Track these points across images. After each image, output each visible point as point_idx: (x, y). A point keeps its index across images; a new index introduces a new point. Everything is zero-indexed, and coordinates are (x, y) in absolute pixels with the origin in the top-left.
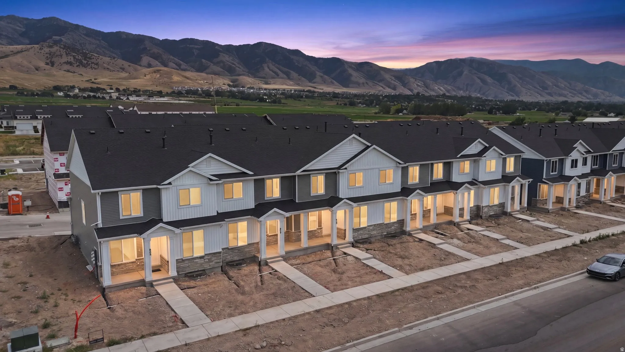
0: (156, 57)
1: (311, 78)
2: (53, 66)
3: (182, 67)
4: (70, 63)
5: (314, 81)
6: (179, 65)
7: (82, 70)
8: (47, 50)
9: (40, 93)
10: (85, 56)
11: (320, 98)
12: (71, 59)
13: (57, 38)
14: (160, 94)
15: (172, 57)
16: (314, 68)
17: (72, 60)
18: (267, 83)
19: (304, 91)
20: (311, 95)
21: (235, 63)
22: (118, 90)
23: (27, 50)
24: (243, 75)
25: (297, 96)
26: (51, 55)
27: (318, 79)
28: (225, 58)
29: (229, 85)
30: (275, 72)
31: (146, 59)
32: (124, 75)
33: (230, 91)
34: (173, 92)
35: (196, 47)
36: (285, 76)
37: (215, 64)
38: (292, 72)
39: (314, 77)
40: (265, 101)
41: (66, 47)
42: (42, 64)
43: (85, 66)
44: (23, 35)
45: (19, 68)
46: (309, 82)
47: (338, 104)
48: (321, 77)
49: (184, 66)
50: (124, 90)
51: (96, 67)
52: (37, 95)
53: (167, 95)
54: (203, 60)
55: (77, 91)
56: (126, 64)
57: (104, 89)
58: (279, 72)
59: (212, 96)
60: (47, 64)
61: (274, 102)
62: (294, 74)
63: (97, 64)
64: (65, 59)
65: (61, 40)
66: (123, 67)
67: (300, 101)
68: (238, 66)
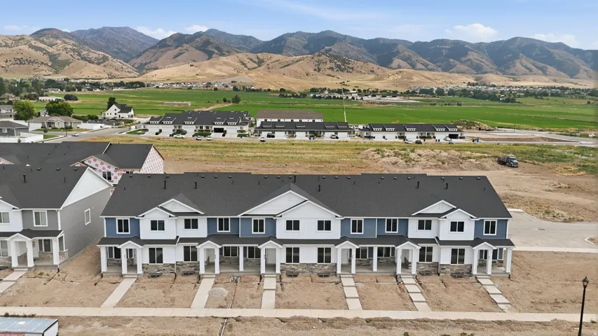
0: (407, 59)
1: (573, 73)
2: (319, 72)
3: (429, 67)
4: (331, 68)
5: (577, 76)
6: (426, 65)
7: (339, 74)
8: (316, 58)
9: (299, 94)
10: (344, 62)
11: (569, 96)
12: (333, 65)
13: (327, 48)
14: (395, 94)
15: (421, 58)
16: (578, 61)
17: (334, 66)
18: (515, 80)
19: (554, 88)
20: (561, 93)
21: (483, 61)
22: (359, 91)
23: (303, 59)
24: (491, 72)
25: (541, 94)
26: (319, 62)
27: (582, 74)
28: (473, 56)
29: (469, 84)
30: (528, 68)
31: (396, 62)
32: (372, 76)
33: (464, 90)
34: (408, 92)
35: (447, 47)
36: (540, 72)
37: (462, 63)
38: (549, 66)
39: (578, 72)
40: (498, 100)
41: (331, 56)
42: (311, 71)
43: (342, 70)
44: (306, 47)
45: (296, 75)
46: (571, 78)
47: (589, 103)
48: (586, 71)
49: (431, 65)
50: (365, 91)
51: (351, 70)
52: (297, 96)
53: (402, 94)
54: (451, 60)
55: (326, 92)
56: (375, 67)
57: (348, 90)
58: (534, 69)
59: (444, 95)
60: (315, 70)
61: (507, 101)
62: (551, 69)
63: (352, 68)
64: (329, 65)
65: (331, 49)
66: (372, 69)
67: (542, 99)
68: (487, 64)
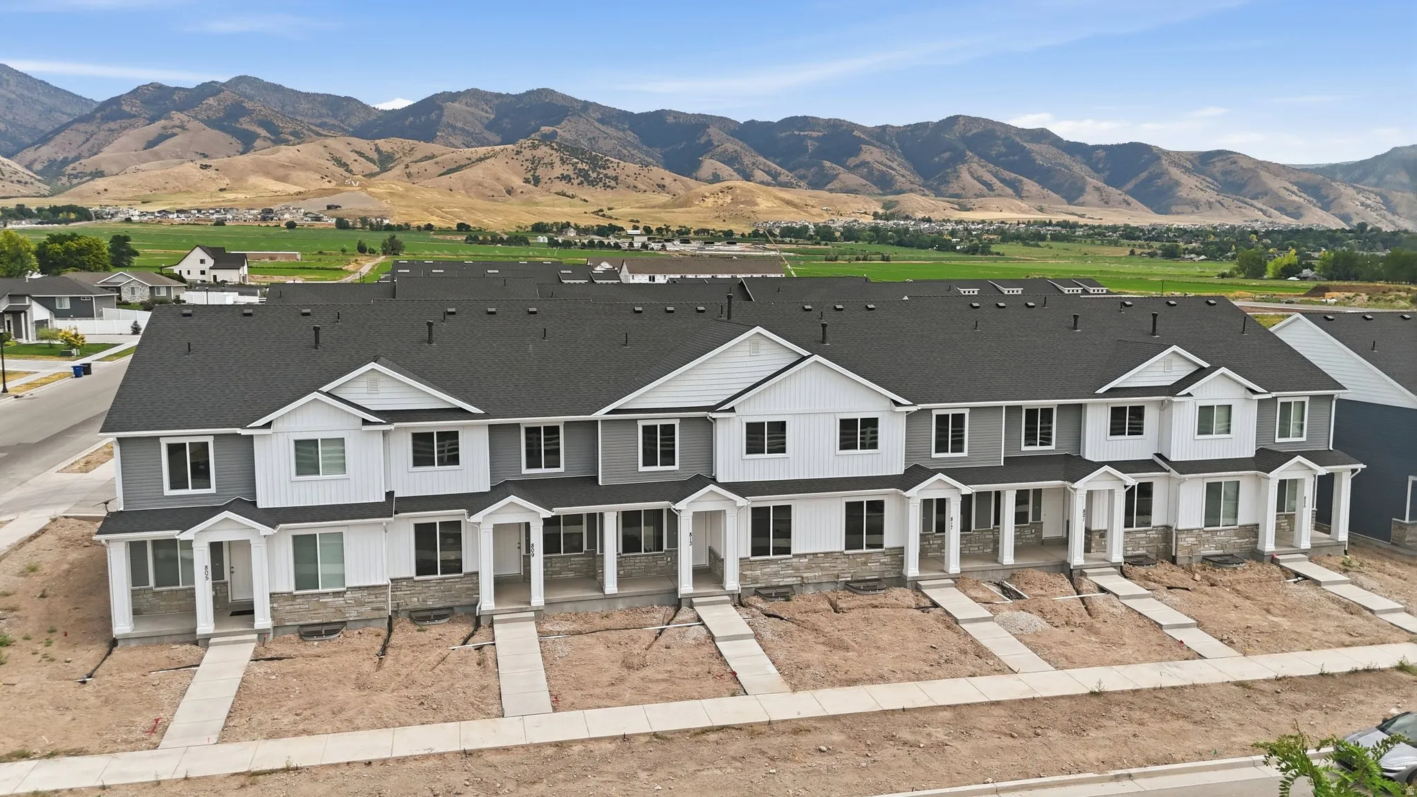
0: (731, 160)
1: (1072, 193)
2: (536, 185)
3: (782, 178)
4: (567, 179)
5: (1081, 199)
6: (775, 176)
7: (586, 192)
8: (527, 153)
9: (505, 237)
10: (594, 162)
11: (1089, 241)
12: (568, 170)
13: (546, 129)
14: (729, 237)
15: (761, 159)
16: (1079, 168)
17: (571, 173)
18: (964, 208)
19: (1050, 224)
20: (1066, 233)
21: (894, 165)
22: (647, 230)
23: (495, 155)
24: (911, 191)
25: (1032, 236)
26: (535, 162)
27: (1090, 196)
28: (872, 155)
29: (876, 215)
30: (984, 183)
31: (709, 165)
32: (664, 198)
33: (875, 229)
34: (755, 234)
35: (815, 134)
36: (1010, 191)
37: (851, 170)
38: (1025, 180)
39: (1081, 191)
40: (952, 248)
41: (562, 148)
42: (517, 182)
43: (593, 183)
44: (490, 126)
45: (478, 190)
46: (1069, 204)
47: (1132, 253)
48: (1097, 189)
49: (786, 175)
50: (659, 230)
51: (613, 183)
52: (502, 241)
53: (744, 238)
54: (827, 164)
55: (572, 233)
56: (668, 177)
57: (622, 229)
58: (997, 184)
59: (836, 240)
60: (527, 181)
61: (973, 250)
62: (1030, 186)
63: (616, 179)
64: (559, 170)
65: (554, 134)
66: (662, 182)
67: (1039, 246)
68: (901, 172)
